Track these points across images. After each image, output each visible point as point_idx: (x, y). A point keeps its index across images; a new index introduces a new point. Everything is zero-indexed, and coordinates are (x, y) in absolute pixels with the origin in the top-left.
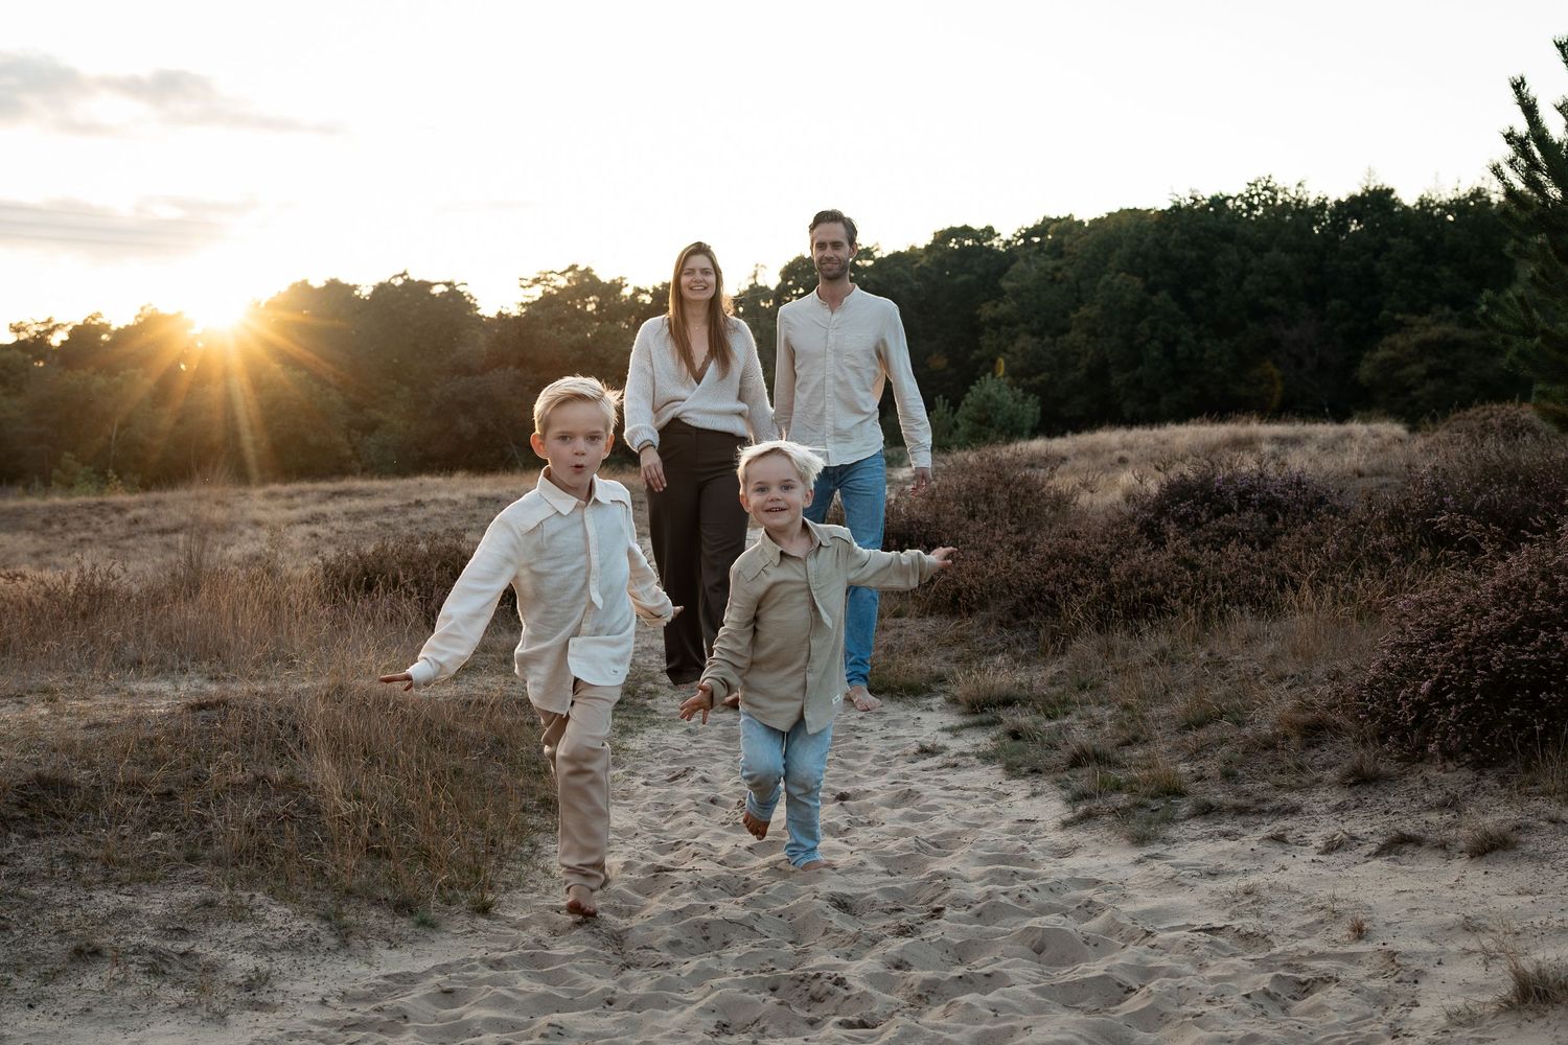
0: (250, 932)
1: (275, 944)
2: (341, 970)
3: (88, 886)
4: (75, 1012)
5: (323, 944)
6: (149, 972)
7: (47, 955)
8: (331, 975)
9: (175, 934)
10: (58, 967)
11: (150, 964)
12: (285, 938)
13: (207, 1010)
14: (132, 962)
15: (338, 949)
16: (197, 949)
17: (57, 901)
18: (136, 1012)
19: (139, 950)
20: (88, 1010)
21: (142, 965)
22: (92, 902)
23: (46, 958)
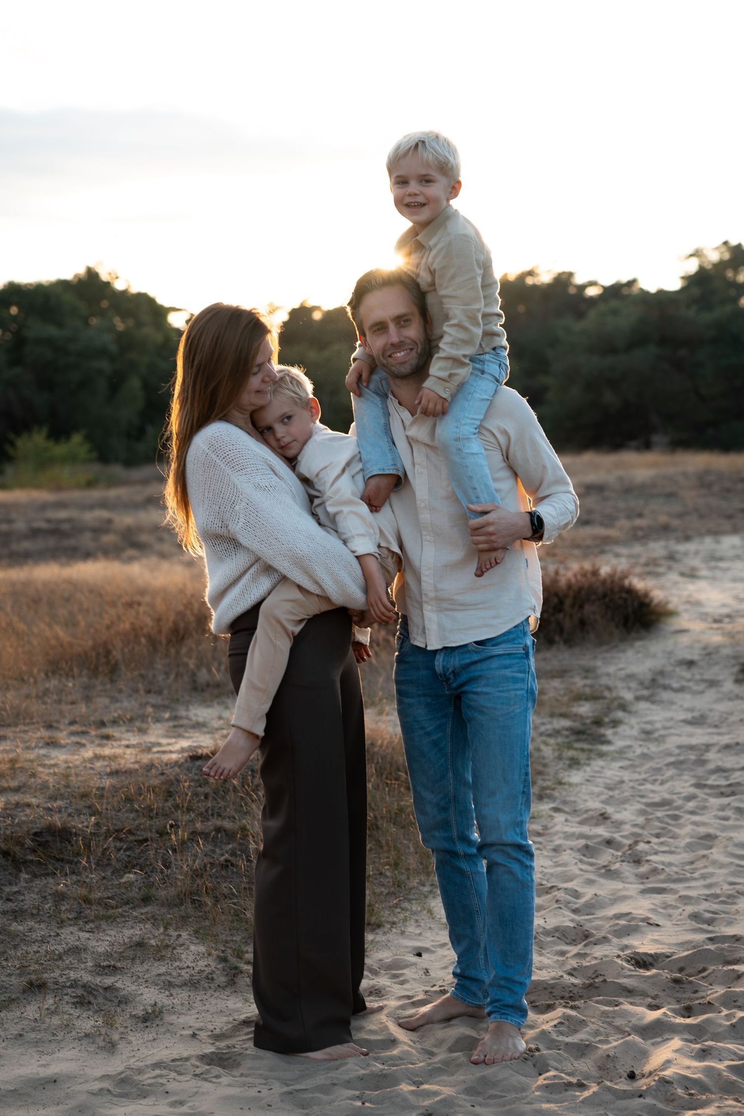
0: (163, 970)
1: (177, 981)
2: (221, 1004)
3: (62, 923)
4: (12, 1037)
5: (216, 982)
6: (77, 1002)
7: (7, 986)
8: (213, 1009)
9: (106, 971)
10: (13, 997)
11: (79, 996)
12: (187, 977)
13: (104, 1040)
14: (67, 994)
15: (226, 986)
16: (118, 985)
17: (33, 937)
18: (56, 1038)
19: (74, 984)
20: (21, 1035)
21: (75, 997)
22: (59, 938)
23: (7, 988)
